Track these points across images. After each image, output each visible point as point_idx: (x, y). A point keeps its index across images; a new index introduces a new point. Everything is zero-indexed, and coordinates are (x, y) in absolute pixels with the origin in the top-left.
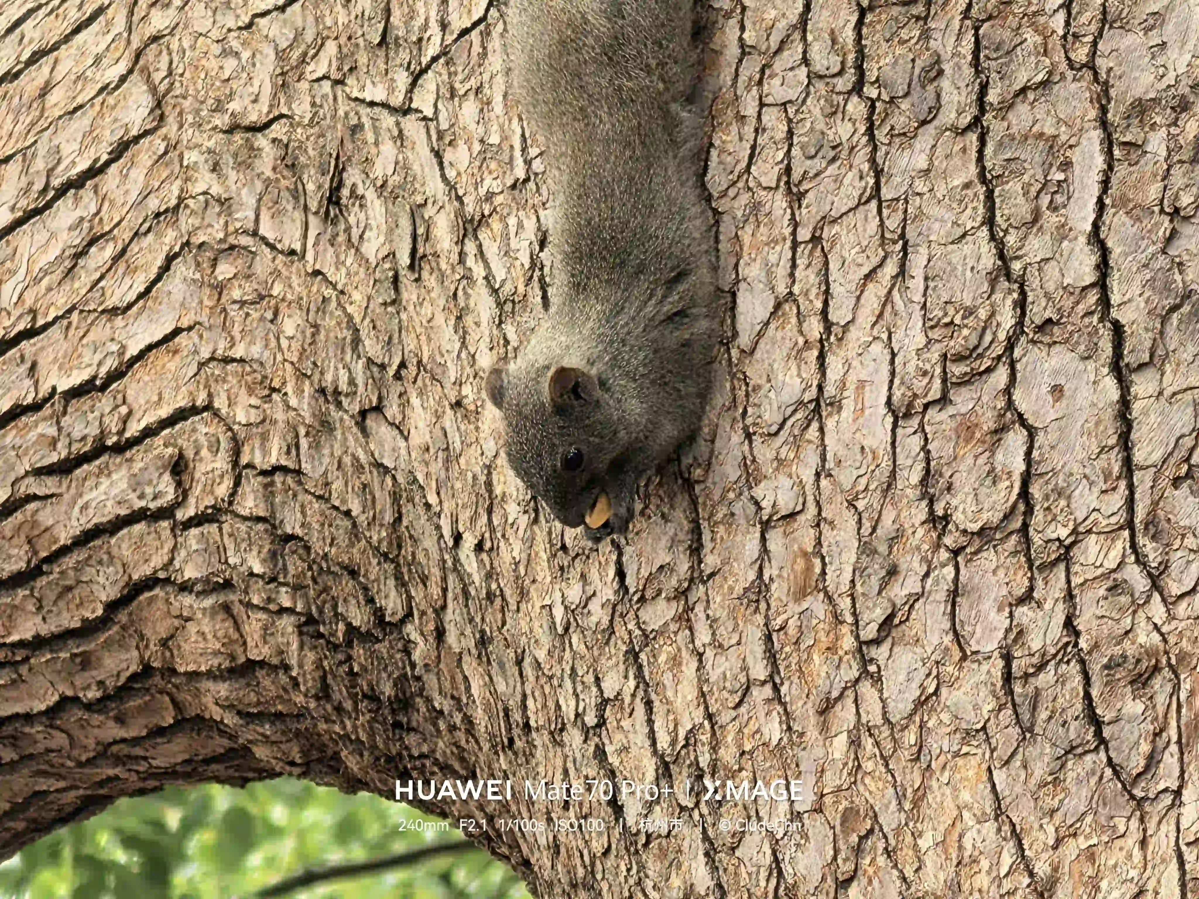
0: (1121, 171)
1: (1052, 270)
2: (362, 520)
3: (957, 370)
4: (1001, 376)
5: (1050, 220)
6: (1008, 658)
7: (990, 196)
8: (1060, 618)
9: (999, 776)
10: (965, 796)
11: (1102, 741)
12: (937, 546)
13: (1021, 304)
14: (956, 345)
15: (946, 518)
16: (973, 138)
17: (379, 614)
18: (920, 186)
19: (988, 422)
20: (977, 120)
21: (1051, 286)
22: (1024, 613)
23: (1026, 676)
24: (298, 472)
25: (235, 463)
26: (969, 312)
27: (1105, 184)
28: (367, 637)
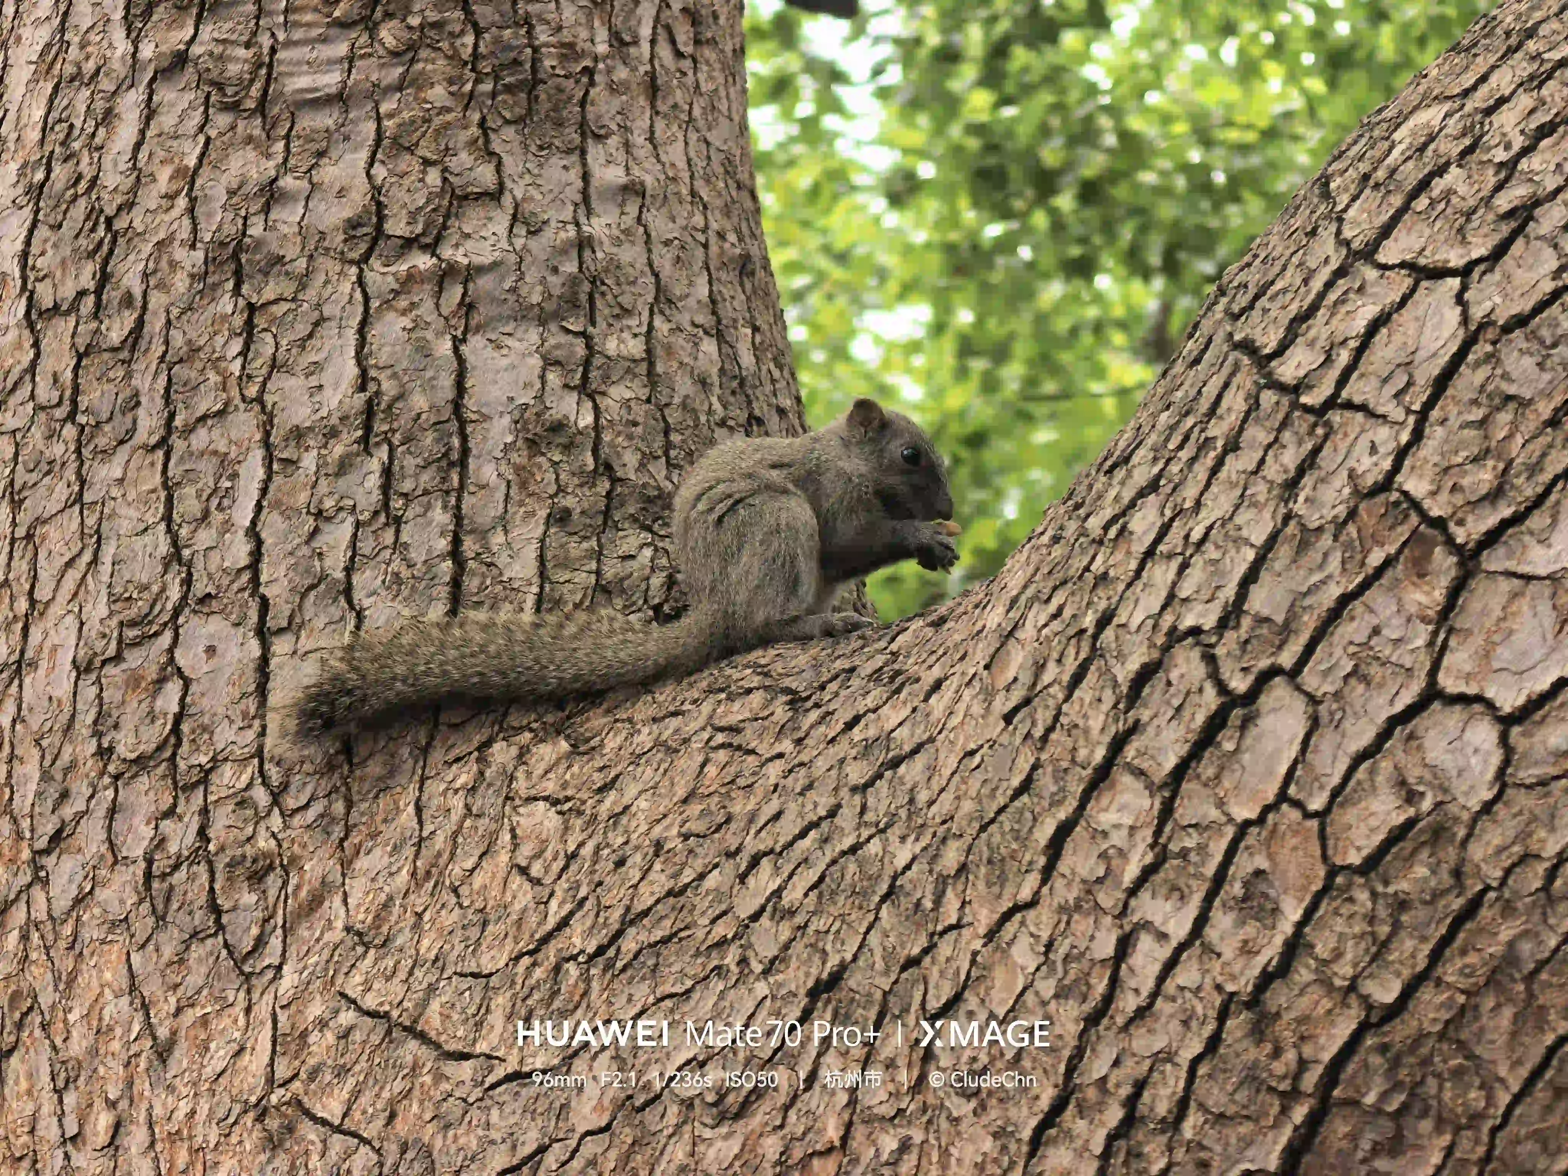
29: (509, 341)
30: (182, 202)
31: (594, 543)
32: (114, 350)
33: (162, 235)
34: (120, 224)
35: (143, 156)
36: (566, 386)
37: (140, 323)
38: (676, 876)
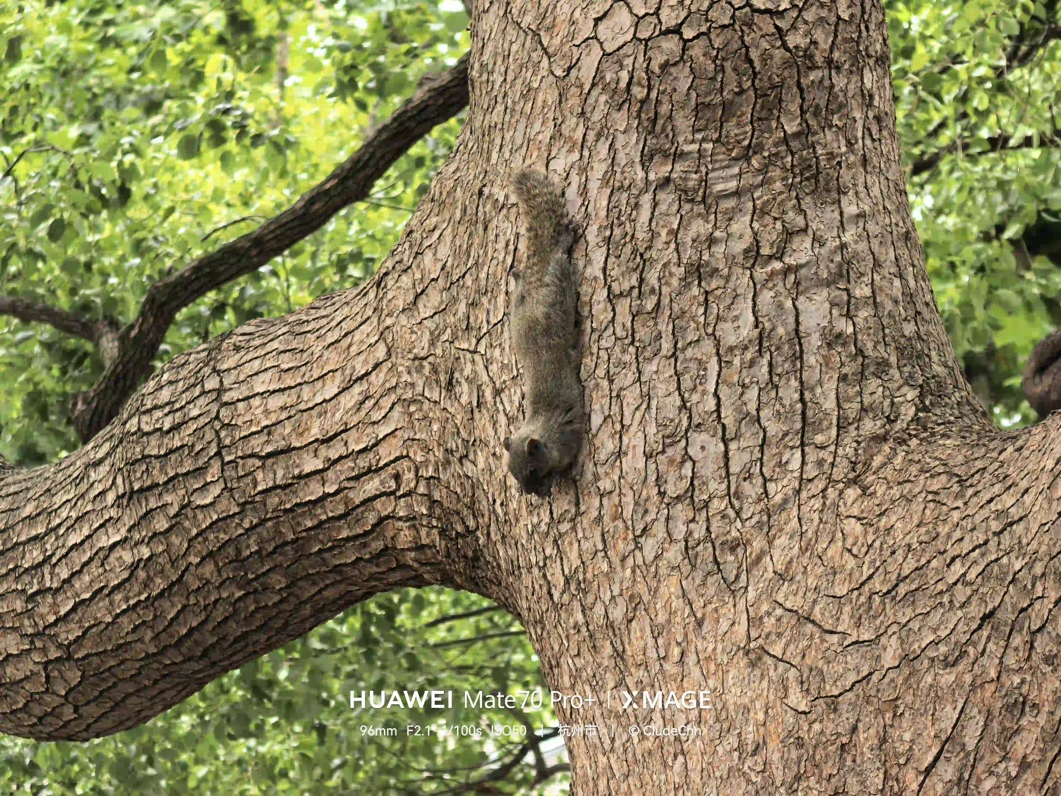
0: (724, 371)
1: (701, 406)
2: (461, 495)
3: (668, 441)
4: (683, 443)
5: (700, 388)
6: (686, 541)
7: (679, 380)
8: (704, 527)
9: (684, 583)
10: (672, 590)
11: (720, 570)
12: (661, 502)
13: (690, 418)
14: (668, 432)
15: (665, 493)
16: (673, 360)
17: (467, 527)
18: (654, 377)
19: (679, 459)
20: (674, 354)
21: (700, 411)
22: (692, 526)
23: (693, 548)
24: (438, 479)
25: (417, 475)
26: (672, 421)
27: (719, 375)
28: (463, 536)
29: (815, 297)
30: (673, 246)
31: (858, 388)
32: (649, 313)
33: (665, 260)
34: (646, 256)
35: (654, 224)
36: (841, 315)
37: (659, 301)
38: (918, 561)
